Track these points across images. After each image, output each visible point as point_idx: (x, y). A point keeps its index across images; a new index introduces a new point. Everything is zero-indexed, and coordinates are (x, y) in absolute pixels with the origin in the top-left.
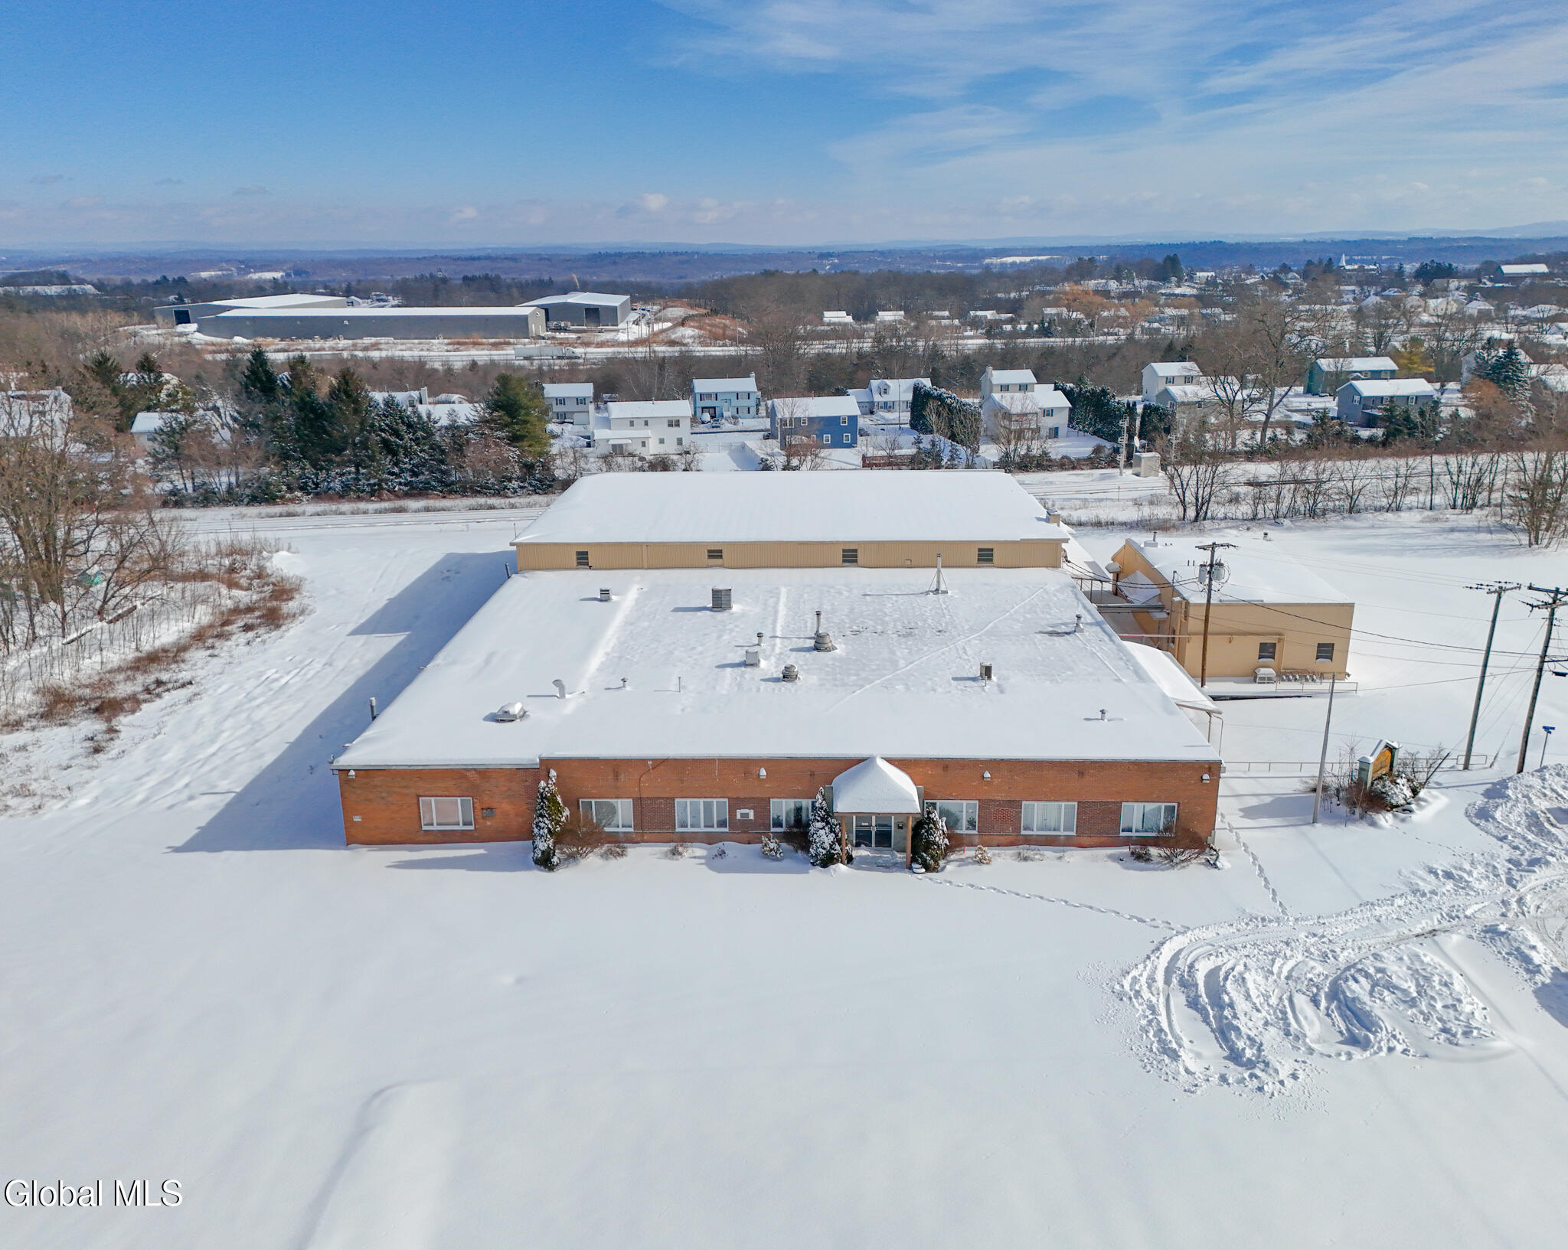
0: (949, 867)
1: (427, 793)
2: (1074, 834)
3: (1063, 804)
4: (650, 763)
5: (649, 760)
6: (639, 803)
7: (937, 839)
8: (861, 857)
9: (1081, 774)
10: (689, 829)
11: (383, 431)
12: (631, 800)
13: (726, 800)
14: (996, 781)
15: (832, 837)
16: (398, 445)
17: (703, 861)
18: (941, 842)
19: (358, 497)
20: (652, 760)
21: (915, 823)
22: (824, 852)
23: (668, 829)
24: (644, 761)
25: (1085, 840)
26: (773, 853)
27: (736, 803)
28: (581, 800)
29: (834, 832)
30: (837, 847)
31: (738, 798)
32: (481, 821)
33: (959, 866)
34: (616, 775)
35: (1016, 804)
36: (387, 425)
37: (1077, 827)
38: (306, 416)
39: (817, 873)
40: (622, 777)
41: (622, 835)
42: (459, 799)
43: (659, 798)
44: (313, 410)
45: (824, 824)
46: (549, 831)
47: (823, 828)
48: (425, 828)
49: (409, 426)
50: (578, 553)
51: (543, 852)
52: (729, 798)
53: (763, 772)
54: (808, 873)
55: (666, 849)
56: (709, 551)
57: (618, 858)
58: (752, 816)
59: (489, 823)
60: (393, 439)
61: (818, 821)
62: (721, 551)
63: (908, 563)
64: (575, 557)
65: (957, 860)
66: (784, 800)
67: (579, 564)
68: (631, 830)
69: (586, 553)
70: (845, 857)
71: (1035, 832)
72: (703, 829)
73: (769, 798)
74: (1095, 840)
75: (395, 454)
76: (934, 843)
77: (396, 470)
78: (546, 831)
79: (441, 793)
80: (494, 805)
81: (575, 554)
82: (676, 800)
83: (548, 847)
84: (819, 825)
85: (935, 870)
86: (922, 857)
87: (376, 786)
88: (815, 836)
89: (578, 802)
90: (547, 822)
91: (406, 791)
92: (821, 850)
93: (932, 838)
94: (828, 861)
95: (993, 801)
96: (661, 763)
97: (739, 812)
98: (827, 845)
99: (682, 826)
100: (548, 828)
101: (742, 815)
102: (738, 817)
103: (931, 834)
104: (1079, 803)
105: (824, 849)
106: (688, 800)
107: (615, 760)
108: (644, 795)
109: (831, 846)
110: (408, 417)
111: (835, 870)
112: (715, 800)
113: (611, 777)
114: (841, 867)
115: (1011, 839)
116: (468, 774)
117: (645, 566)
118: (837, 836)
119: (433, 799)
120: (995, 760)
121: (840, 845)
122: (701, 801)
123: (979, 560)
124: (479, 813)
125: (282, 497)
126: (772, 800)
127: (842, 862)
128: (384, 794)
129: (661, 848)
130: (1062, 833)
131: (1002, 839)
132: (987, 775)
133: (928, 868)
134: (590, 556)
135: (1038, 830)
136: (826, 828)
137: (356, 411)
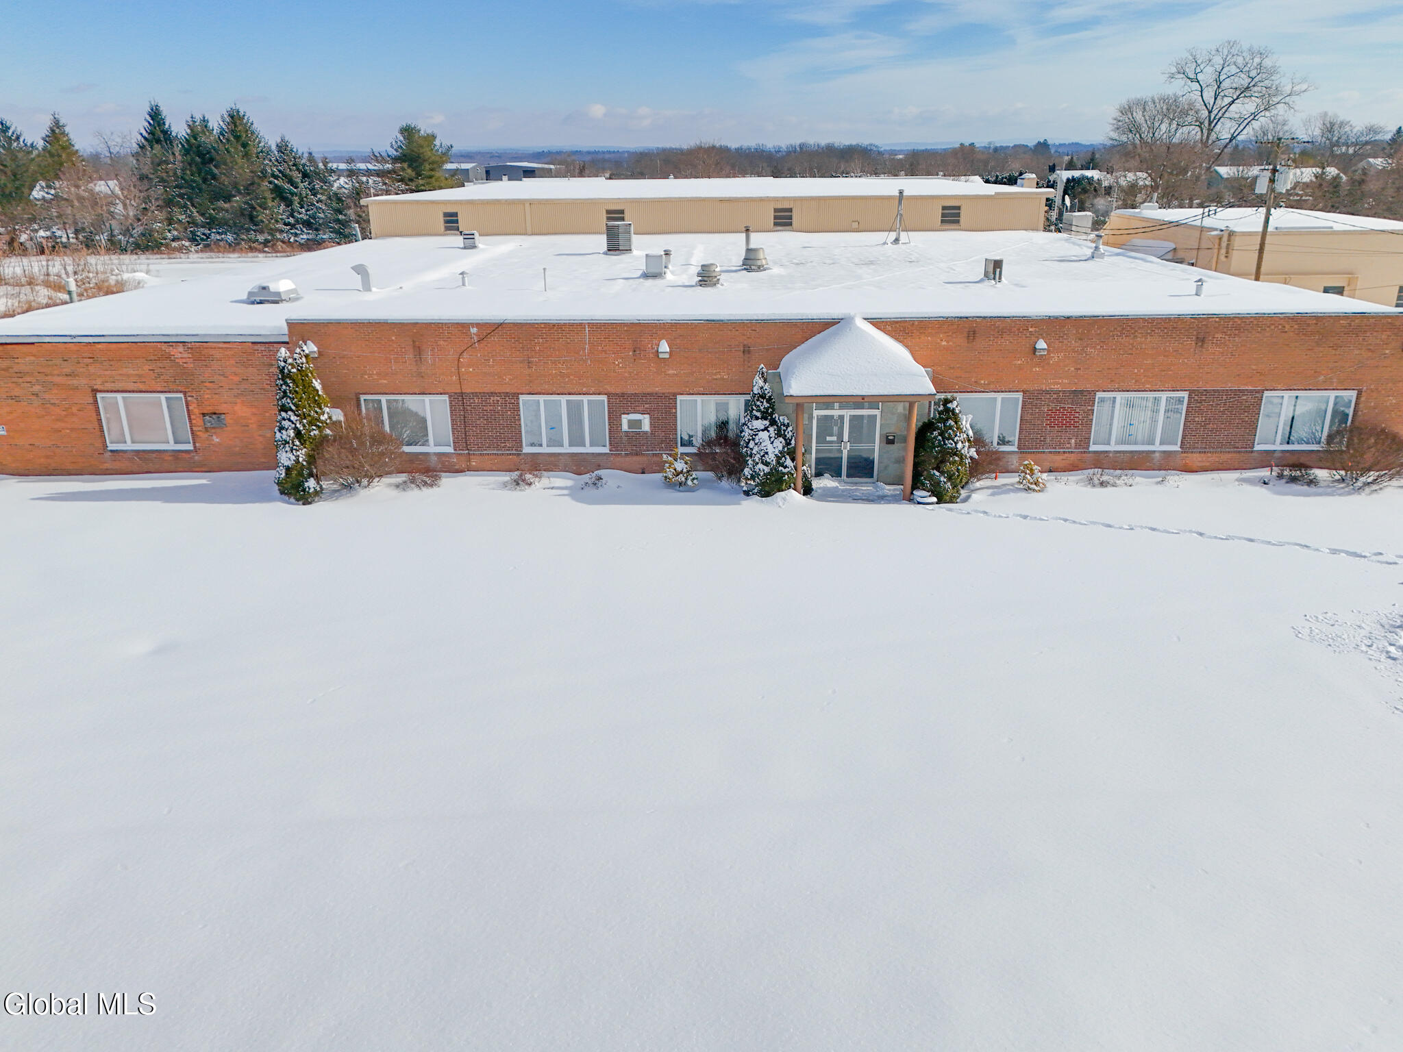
0: (975, 496)
1: (109, 386)
2: (1177, 448)
3: (1164, 396)
4: (474, 330)
5: (473, 325)
6: (460, 403)
7: (960, 446)
8: (825, 489)
9: (1201, 341)
10: (545, 449)
11: (276, 177)
12: (446, 397)
13: (604, 398)
14: (1055, 358)
15: (779, 444)
16: (292, 194)
17: (566, 492)
18: (964, 452)
19: (250, 247)
20: (478, 325)
21: (920, 424)
22: (767, 469)
23: (510, 449)
24: (463, 327)
25: (1195, 459)
26: (681, 478)
27: (620, 403)
28: (363, 398)
29: (784, 437)
30: (789, 462)
31: (623, 395)
32: (203, 435)
33: (993, 495)
34: (418, 351)
35: (1084, 398)
36: (280, 171)
37: (1184, 437)
38: (192, 159)
39: (755, 504)
40: (428, 356)
41: (434, 459)
42: (163, 396)
43: (492, 394)
44: (200, 154)
45: (767, 423)
46: (298, 434)
47: (766, 429)
48: (111, 447)
49: (305, 175)
50: (446, 215)
51: (288, 469)
52: (608, 394)
53: (664, 347)
54: (739, 504)
55: (507, 478)
56: (608, 212)
57: (424, 489)
58: (646, 426)
59: (216, 440)
60: (287, 186)
61: (757, 418)
62: (622, 212)
63: (855, 225)
64: (441, 219)
65: (988, 488)
66: (699, 398)
67: (447, 229)
68: (450, 450)
69: (456, 215)
70: (800, 483)
71: (1113, 447)
72: (566, 449)
73: (675, 395)
74: (1213, 458)
75: (289, 203)
76: (955, 452)
77: (291, 220)
78: (292, 433)
79: (131, 386)
80: (222, 408)
81: (442, 215)
82: (522, 398)
83: (297, 461)
84: (759, 424)
85: (952, 500)
86: (931, 477)
87: (20, 374)
88: (751, 445)
89: (358, 400)
90: (293, 418)
91: (75, 382)
92: (761, 466)
93: (950, 444)
94: (771, 485)
95: (1047, 392)
96: (492, 330)
97: (625, 419)
98: (771, 458)
99: (532, 445)
100: (296, 429)
101: (632, 423)
102: (625, 427)
103: (950, 438)
104: (1191, 392)
105: (767, 464)
106: (542, 398)
107: (415, 324)
108: (468, 389)
109: (778, 458)
110: (304, 165)
111: (784, 499)
112: (585, 399)
113: (410, 356)
114: (793, 496)
115: (1072, 458)
116: (172, 351)
117: (530, 232)
118: (788, 444)
119: (119, 396)
120: (1056, 318)
121: (793, 460)
122: (563, 399)
123: (942, 221)
124: (198, 421)
125: (167, 246)
126: (679, 398)
127: (795, 489)
128: (37, 388)
129: (497, 478)
130: (1157, 447)
131: (1058, 460)
132: (1041, 344)
133: (941, 498)
134: (460, 218)
135: (1117, 443)
136: (771, 429)
137: (246, 155)
